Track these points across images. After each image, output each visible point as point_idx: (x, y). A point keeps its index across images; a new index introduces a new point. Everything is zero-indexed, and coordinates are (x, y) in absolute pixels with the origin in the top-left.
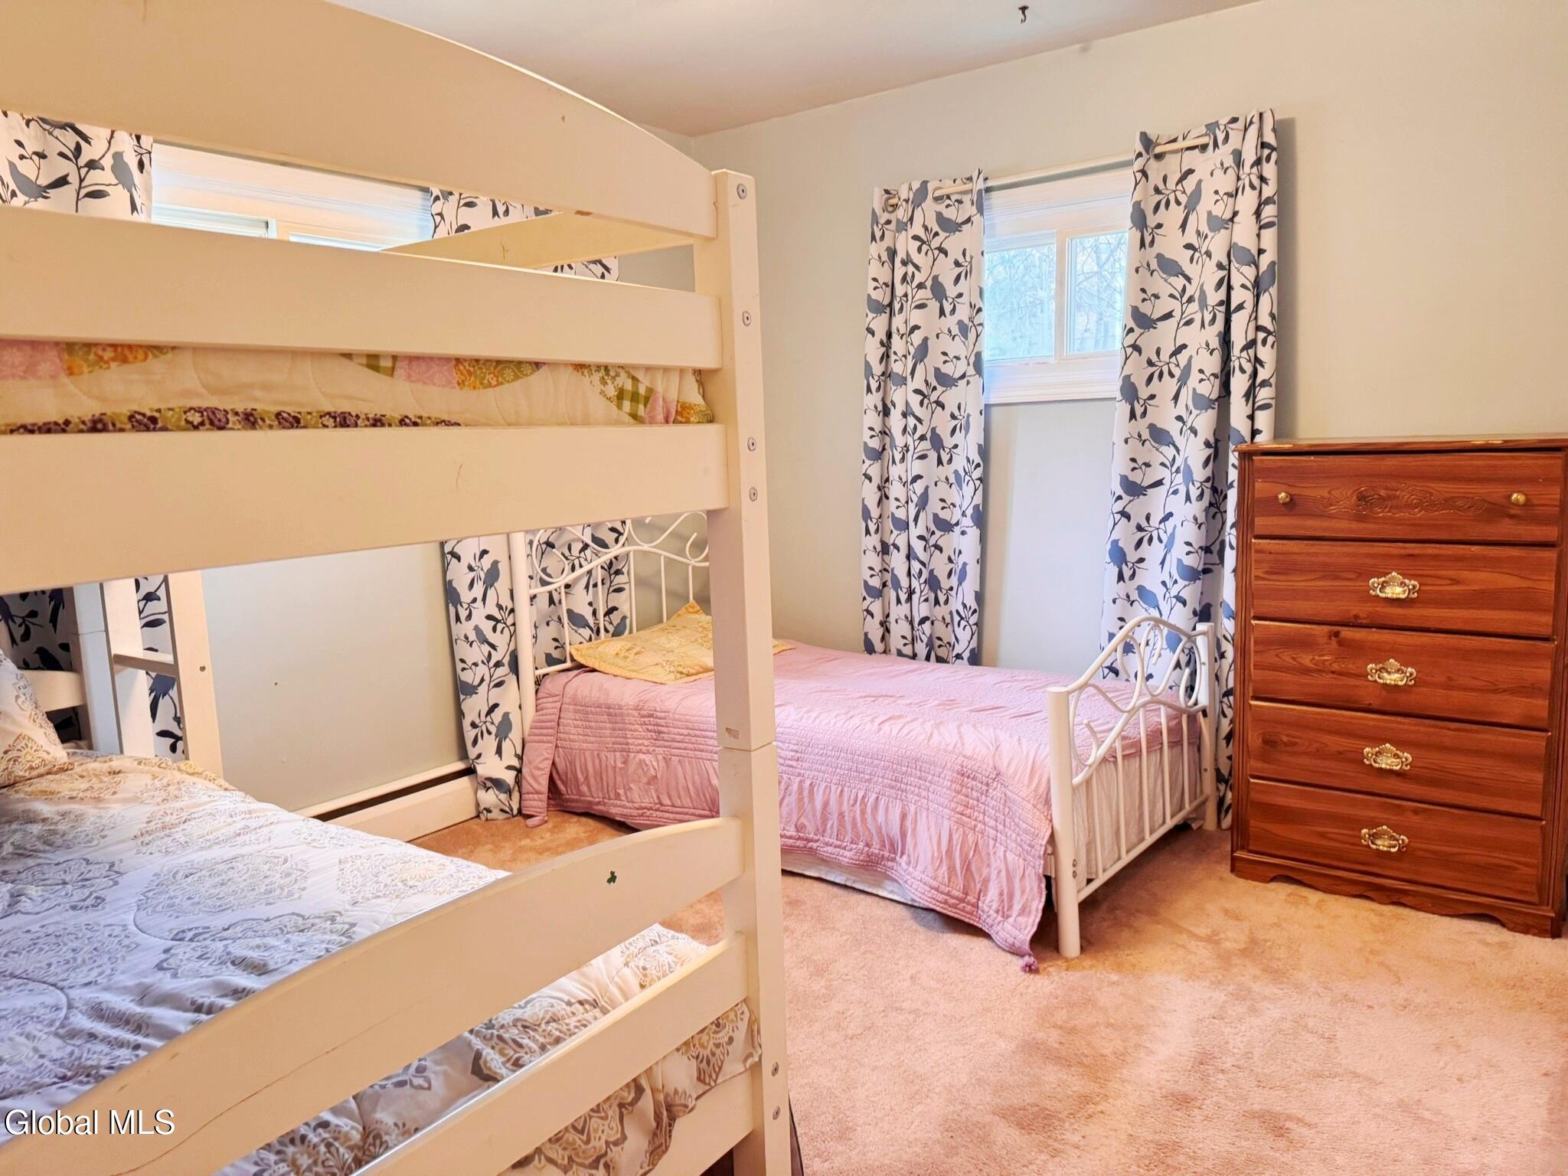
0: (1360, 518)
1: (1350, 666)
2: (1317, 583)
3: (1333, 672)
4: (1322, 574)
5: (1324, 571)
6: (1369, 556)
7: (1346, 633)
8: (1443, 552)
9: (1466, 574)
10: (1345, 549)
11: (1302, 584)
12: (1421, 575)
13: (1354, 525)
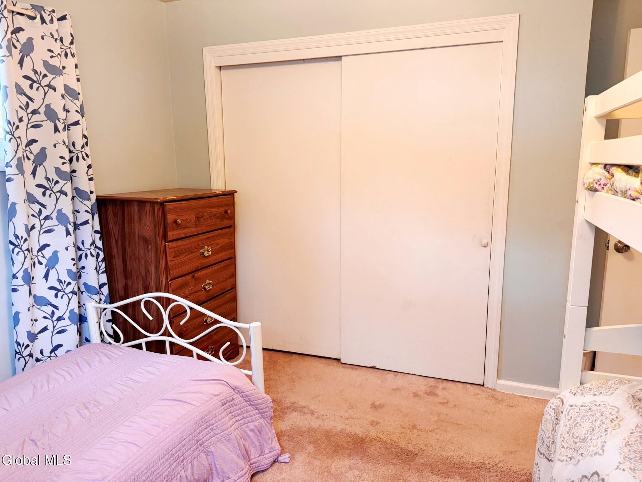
0: (196, 226)
1: (198, 288)
2: (187, 257)
3: (194, 293)
4: (188, 252)
5: (189, 251)
6: (199, 241)
7: (196, 275)
8: (214, 234)
9: (219, 241)
10: (194, 240)
11: (183, 259)
12: (211, 245)
13: (195, 229)
